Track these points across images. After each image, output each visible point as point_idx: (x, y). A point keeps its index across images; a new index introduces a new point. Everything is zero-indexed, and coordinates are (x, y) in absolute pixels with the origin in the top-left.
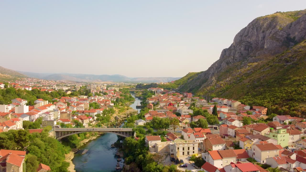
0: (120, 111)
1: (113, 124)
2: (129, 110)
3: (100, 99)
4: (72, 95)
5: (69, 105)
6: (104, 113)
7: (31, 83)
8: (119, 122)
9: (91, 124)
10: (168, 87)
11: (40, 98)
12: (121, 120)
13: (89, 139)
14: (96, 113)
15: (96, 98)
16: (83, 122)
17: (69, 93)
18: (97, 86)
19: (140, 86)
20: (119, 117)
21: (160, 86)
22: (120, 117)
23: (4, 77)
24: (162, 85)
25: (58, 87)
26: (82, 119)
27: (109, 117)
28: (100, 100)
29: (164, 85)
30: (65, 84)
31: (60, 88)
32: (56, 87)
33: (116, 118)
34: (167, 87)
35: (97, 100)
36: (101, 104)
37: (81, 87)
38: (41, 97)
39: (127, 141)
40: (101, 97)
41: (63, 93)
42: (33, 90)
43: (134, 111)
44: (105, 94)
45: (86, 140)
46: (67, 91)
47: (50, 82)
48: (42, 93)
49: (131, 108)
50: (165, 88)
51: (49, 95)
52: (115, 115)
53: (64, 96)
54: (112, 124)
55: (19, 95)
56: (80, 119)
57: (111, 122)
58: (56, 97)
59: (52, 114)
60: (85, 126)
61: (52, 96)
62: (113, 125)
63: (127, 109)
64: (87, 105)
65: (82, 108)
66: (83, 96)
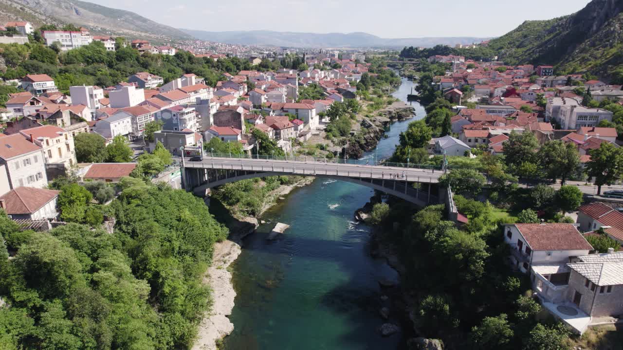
0: (372, 105)
1: (357, 139)
2: (393, 104)
3: (324, 77)
4: (263, 66)
5: (252, 88)
8: (372, 135)
9: (301, 140)
10: (473, 55)
12: (377, 129)
13: (291, 186)
14: (314, 112)
15: (317, 75)
16: (278, 135)
17: (257, 62)
19: (409, 53)
20: (371, 123)
21: (457, 52)
22: (374, 121)
24: (459, 49)
26: (275, 128)
27: (347, 123)
28: (325, 79)
29: (464, 50)
33: (363, 124)
34: (471, 54)
35: (317, 79)
36: (330, 90)
39: (424, 232)
40: (327, 74)
41: (244, 62)
42: (177, 55)
43: (407, 106)
44: (335, 66)
45: (285, 186)
48: (199, 62)
49: (397, 100)
50: (468, 55)
51: (208, 65)
52: (360, 117)
53: (246, 69)
54: (354, 141)
56: (271, 126)
57: (352, 134)
58: (226, 71)
59: (187, 113)
60: (283, 149)
62: (359, 142)
63: (390, 103)
64: (294, 90)
65: (280, 97)
66: (288, 70)
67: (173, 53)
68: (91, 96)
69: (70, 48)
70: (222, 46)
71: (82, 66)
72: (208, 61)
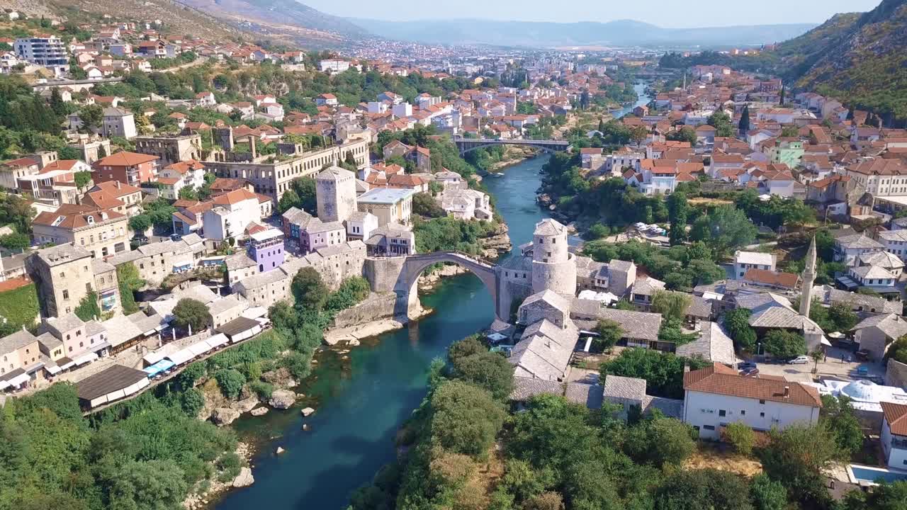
3: (545, 95)
4: (485, 85)
5: (477, 105)
6: (541, 123)
7: (388, 55)
11: (423, 92)
14: (525, 122)
15: (536, 93)
17: (479, 80)
18: (550, 63)
21: (726, 61)
23: (326, 40)
25: (454, 66)
26: (497, 130)
28: (544, 97)
30: (472, 55)
31: (459, 68)
32: (449, 65)
35: (536, 97)
36: (544, 107)
37: (509, 64)
38: (424, 90)
40: (547, 92)
41: (466, 82)
42: (409, 76)
44: (562, 83)
46: (475, 75)
47: (433, 49)
48: (426, 82)
51: (439, 85)
53: (468, 88)
55: (387, 86)
58: (453, 91)
59: (449, 119)
61: (446, 89)
64: (511, 107)
65: (501, 111)
66: (508, 88)
67: (405, 74)
68: (381, 108)
69: (337, 73)
70: (416, 48)
71: (345, 86)
72: (435, 81)
